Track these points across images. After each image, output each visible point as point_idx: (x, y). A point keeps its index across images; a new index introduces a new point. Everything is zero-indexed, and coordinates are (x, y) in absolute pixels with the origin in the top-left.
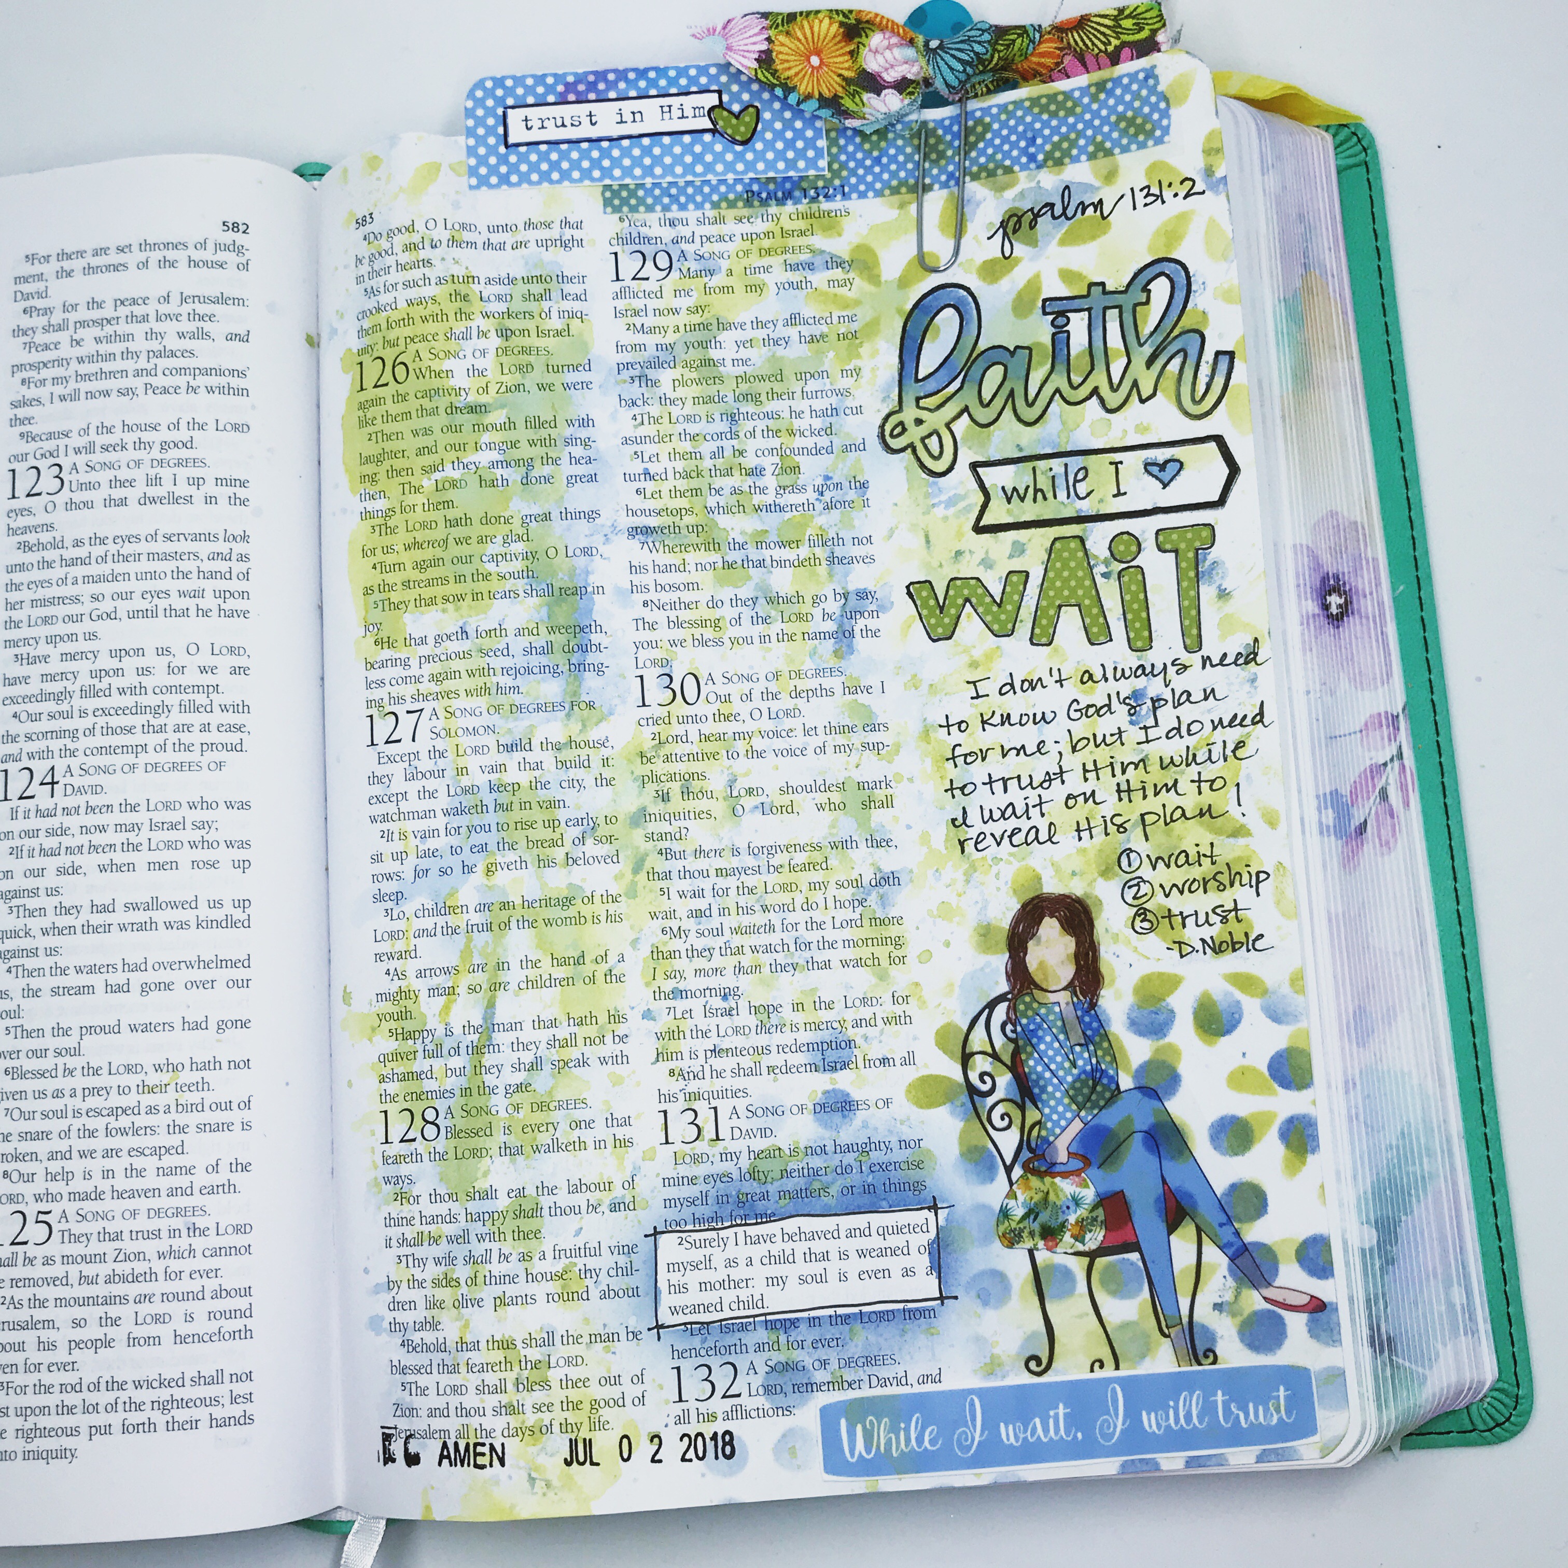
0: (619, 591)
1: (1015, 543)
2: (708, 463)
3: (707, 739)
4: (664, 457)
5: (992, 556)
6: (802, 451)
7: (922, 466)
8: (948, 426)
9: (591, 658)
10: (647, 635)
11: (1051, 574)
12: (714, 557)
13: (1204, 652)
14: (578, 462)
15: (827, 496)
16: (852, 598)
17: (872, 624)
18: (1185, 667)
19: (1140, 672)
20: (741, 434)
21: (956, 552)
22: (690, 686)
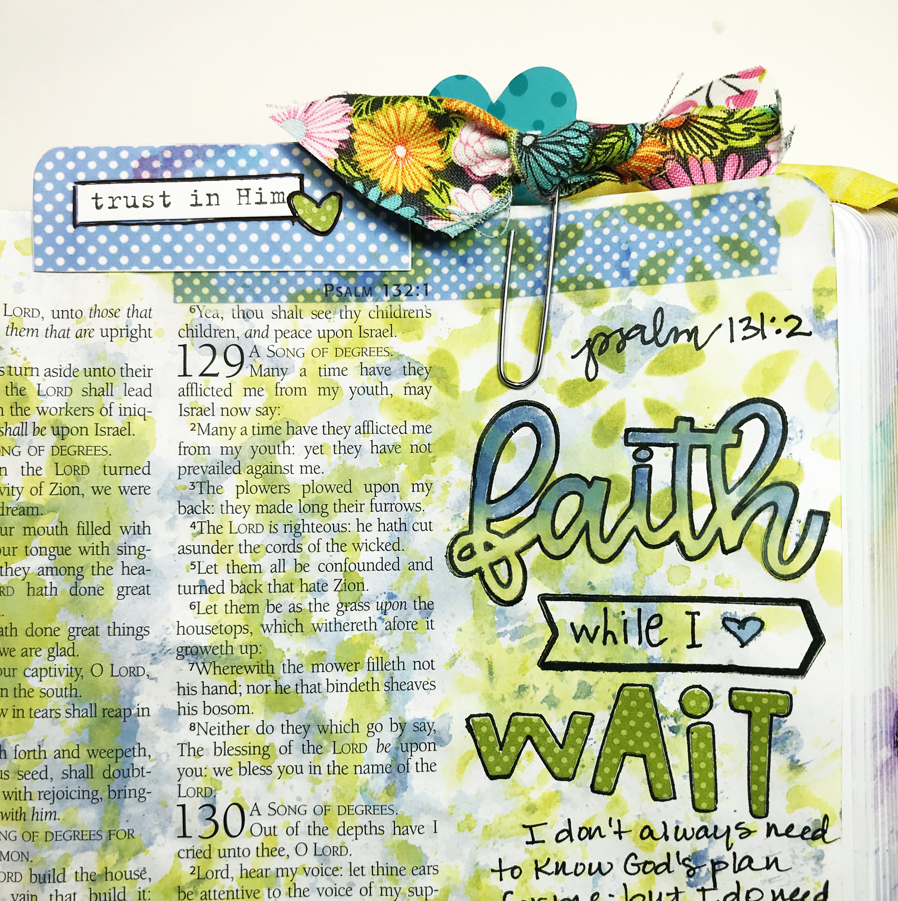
0: (165, 712)
1: (581, 684)
2: (267, 578)
3: (249, 875)
4: (222, 569)
5: (557, 694)
6: (367, 566)
7: (490, 592)
8: (518, 554)
9: (133, 784)
10: (192, 762)
11: (617, 721)
12: (266, 680)
13: (771, 819)
14: (130, 572)
15: (391, 615)
16: (409, 729)
17: (428, 756)
18: (749, 832)
19: (702, 833)
20: (305, 548)
21: (520, 687)
22: (234, 816)
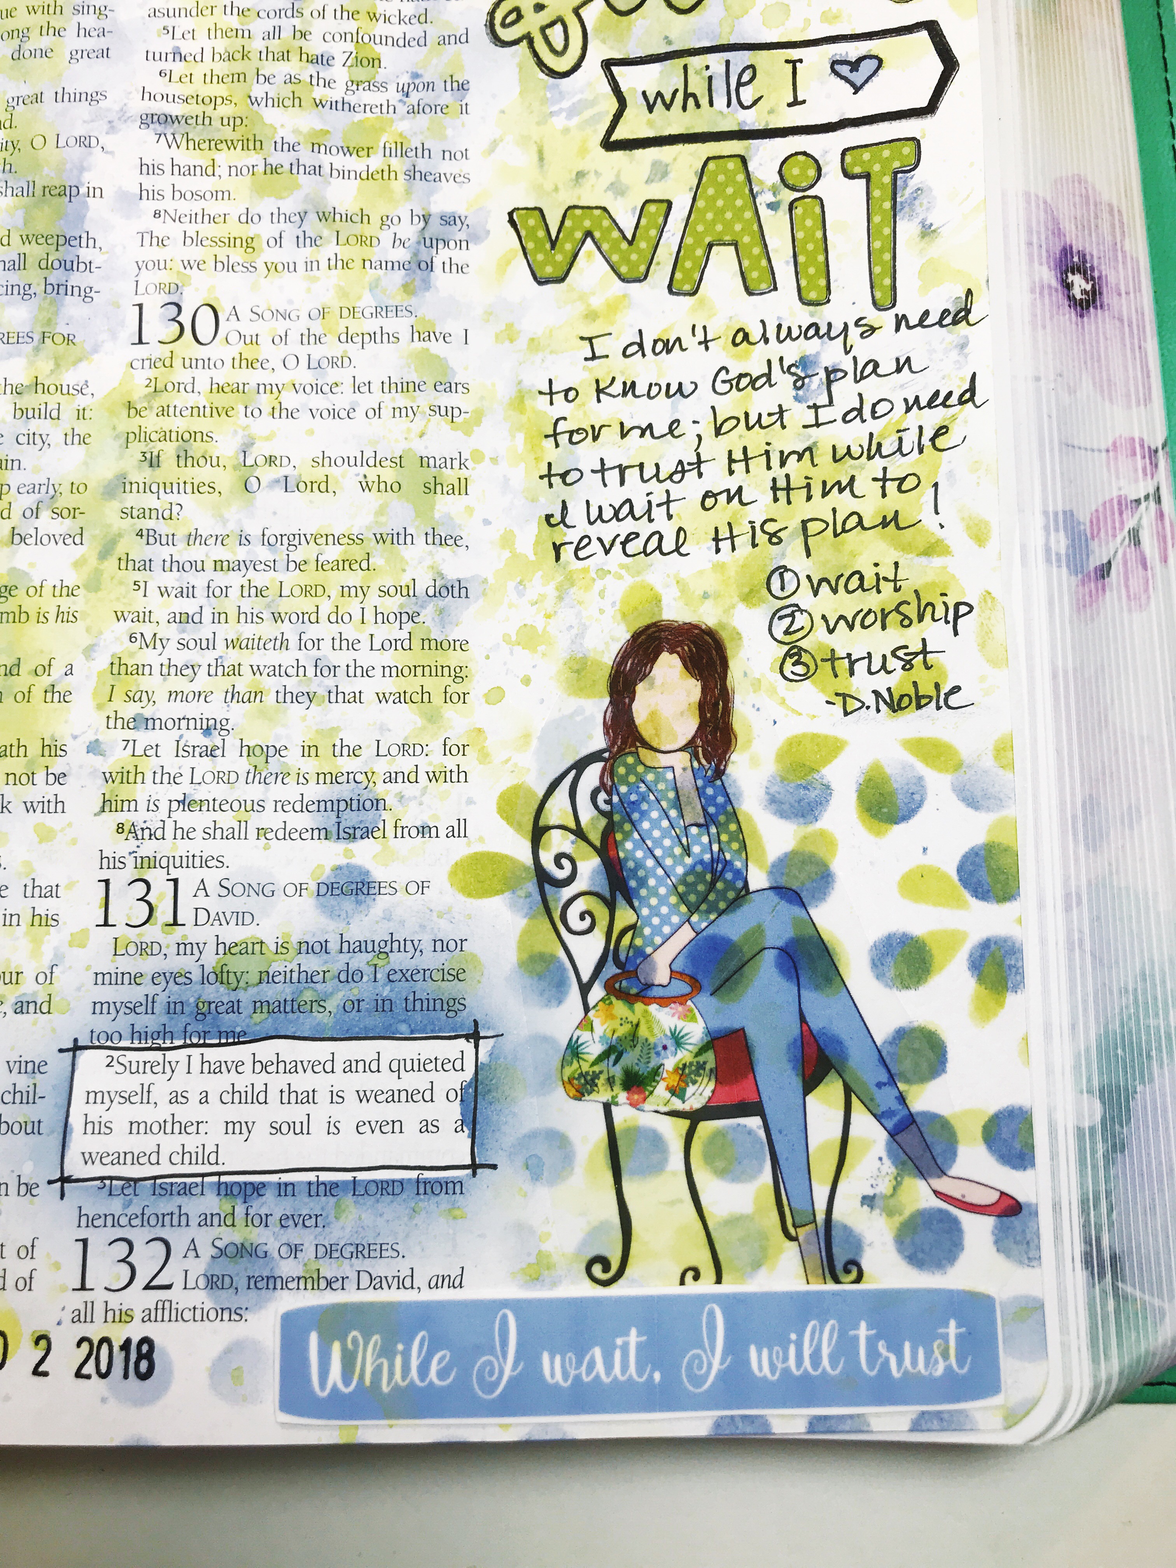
0: (123, 196)
1: (655, 164)
2: (257, 44)
3: (221, 389)
4: (202, 35)
5: (625, 179)
6: (384, 40)
7: (540, 63)
8: (576, 11)
9: (76, 279)
10: (154, 253)
11: (700, 203)
12: (254, 158)
13: (899, 310)
14: (88, 34)
15: (414, 97)
16: (435, 222)
17: (459, 256)
18: (873, 329)
19: (811, 332)
20: (307, 13)
21: (578, 173)
22: (205, 320)
